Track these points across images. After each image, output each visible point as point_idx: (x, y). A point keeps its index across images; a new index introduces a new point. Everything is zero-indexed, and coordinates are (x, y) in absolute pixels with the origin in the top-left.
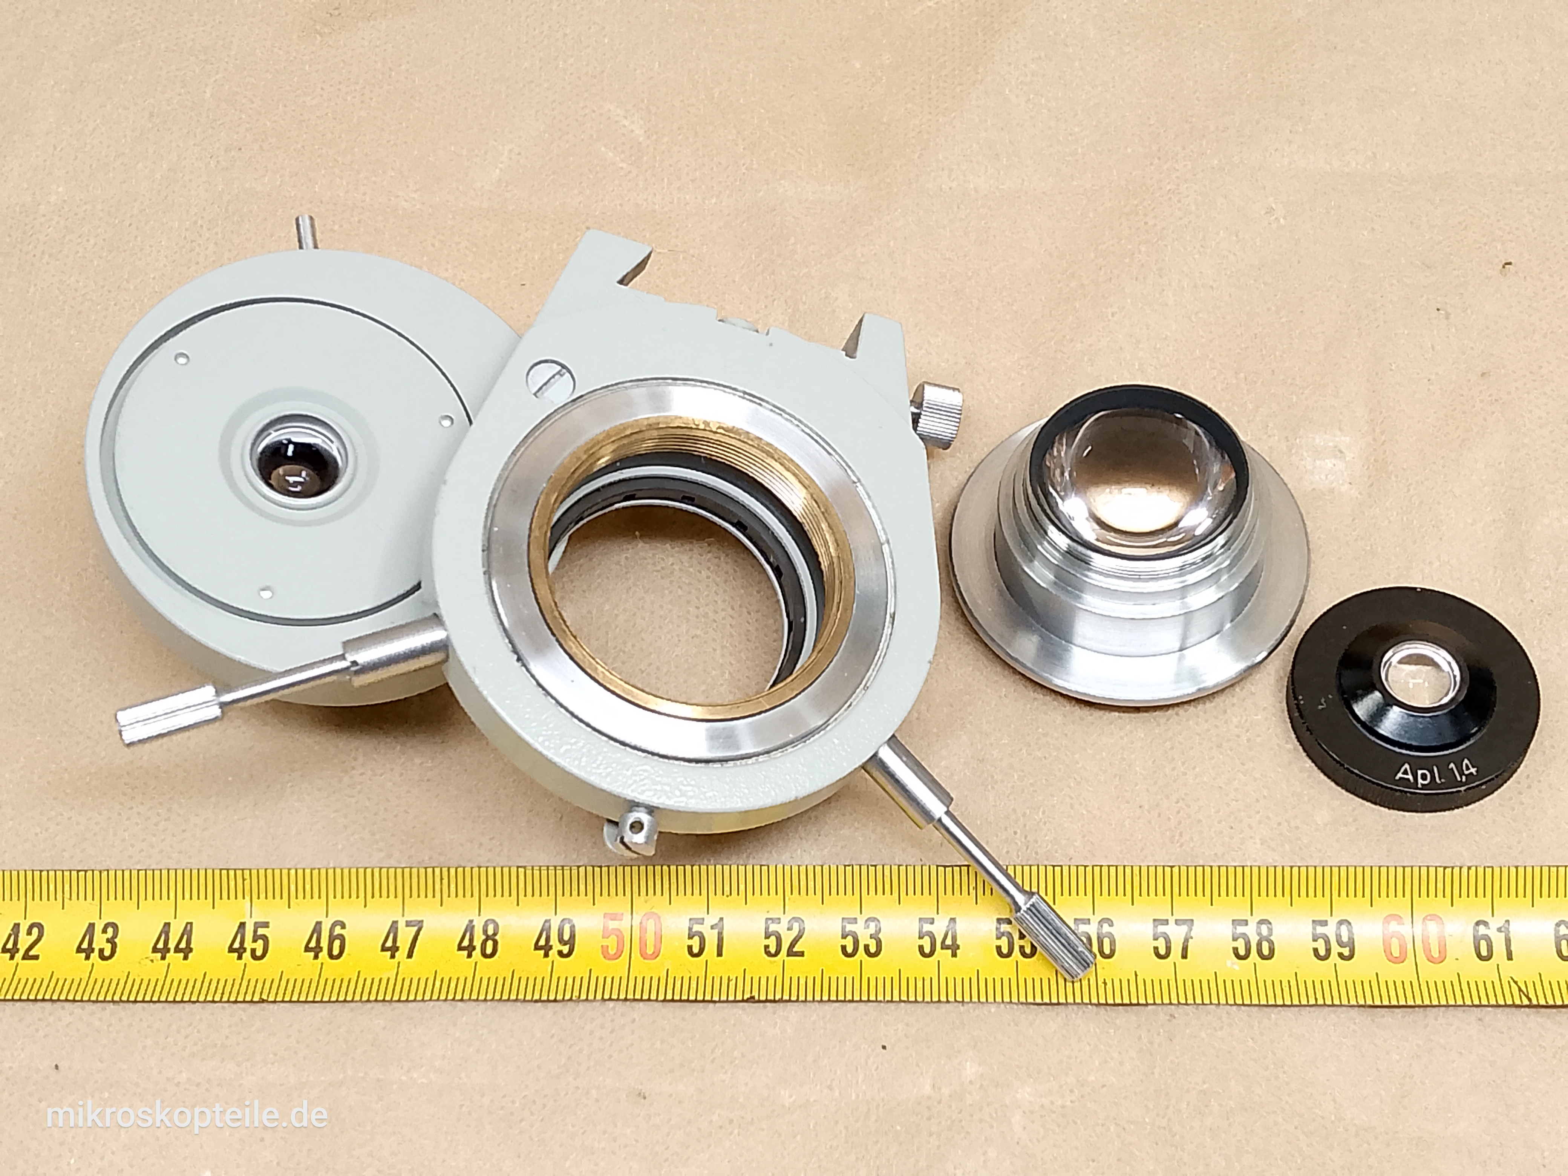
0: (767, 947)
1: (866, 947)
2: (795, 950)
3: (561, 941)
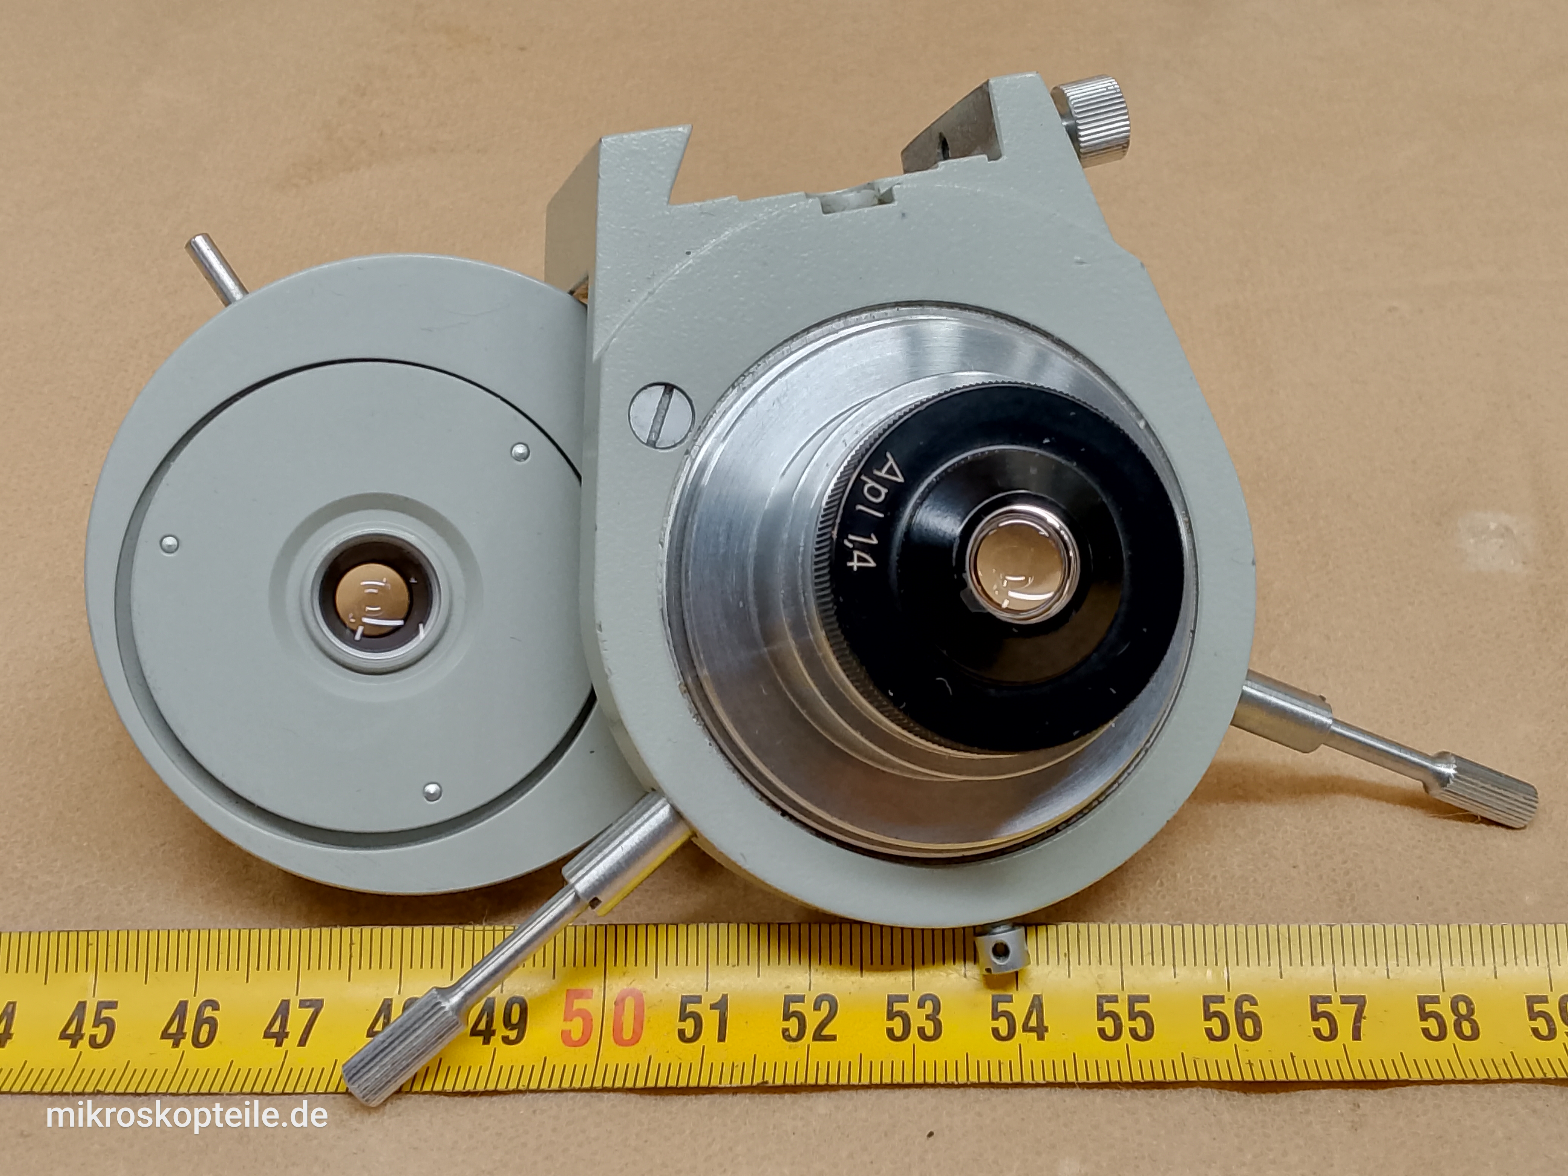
0: (785, 1030)
1: (921, 1030)
2: (825, 1033)
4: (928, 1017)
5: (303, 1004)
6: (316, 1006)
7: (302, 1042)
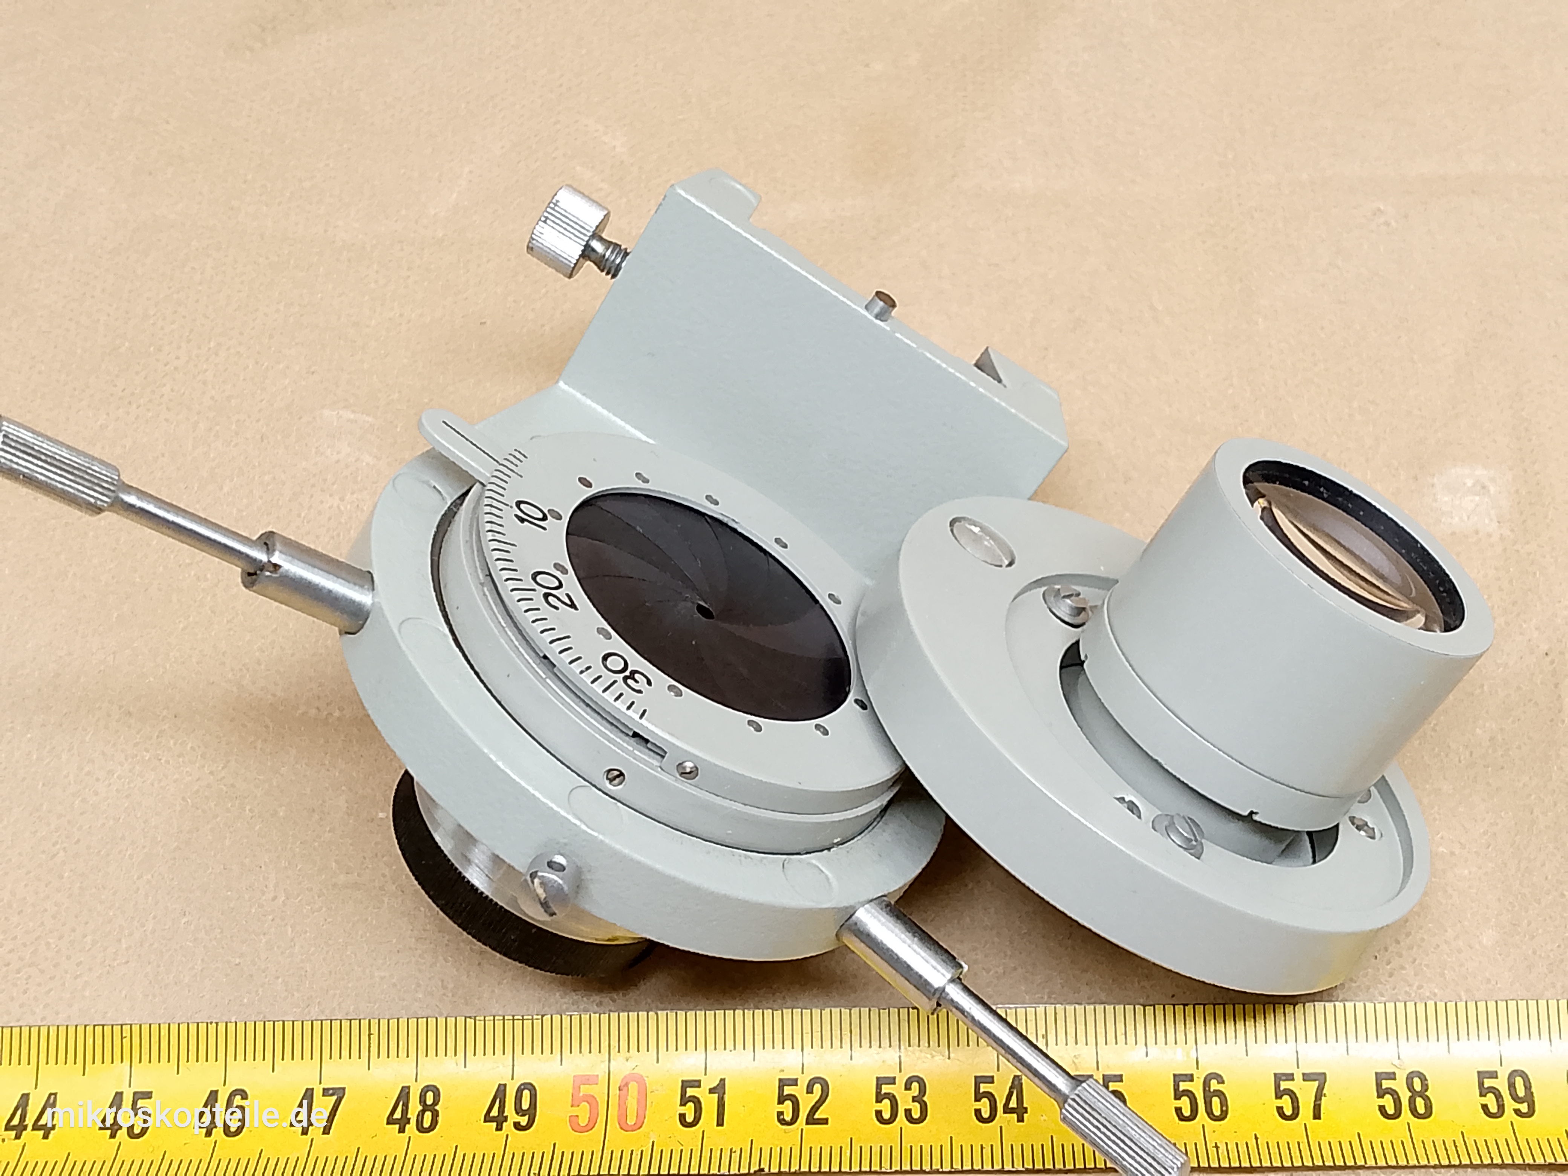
0: (780, 1114)
1: (908, 1112)
2: (816, 1116)
3: (519, 1111)
4: (914, 1099)
5: (326, 1092)
6: (339, 1094)
7: (326, 1131)
